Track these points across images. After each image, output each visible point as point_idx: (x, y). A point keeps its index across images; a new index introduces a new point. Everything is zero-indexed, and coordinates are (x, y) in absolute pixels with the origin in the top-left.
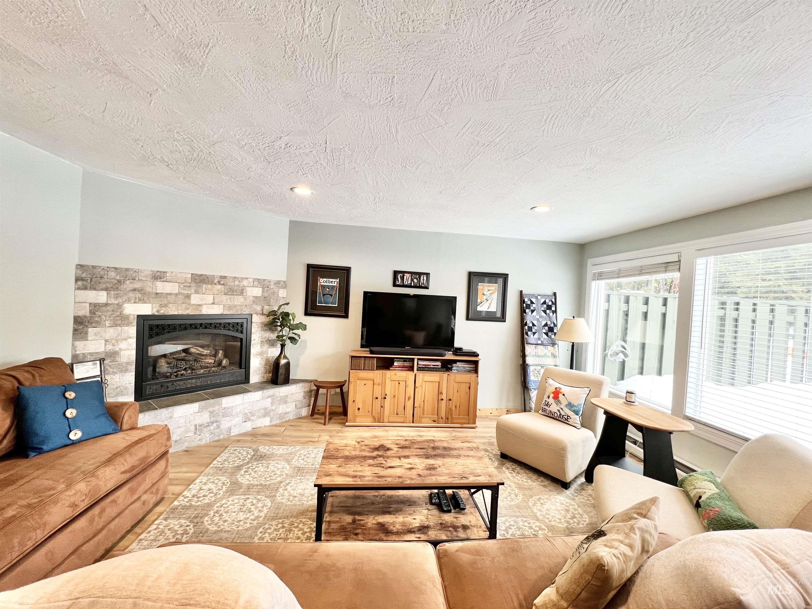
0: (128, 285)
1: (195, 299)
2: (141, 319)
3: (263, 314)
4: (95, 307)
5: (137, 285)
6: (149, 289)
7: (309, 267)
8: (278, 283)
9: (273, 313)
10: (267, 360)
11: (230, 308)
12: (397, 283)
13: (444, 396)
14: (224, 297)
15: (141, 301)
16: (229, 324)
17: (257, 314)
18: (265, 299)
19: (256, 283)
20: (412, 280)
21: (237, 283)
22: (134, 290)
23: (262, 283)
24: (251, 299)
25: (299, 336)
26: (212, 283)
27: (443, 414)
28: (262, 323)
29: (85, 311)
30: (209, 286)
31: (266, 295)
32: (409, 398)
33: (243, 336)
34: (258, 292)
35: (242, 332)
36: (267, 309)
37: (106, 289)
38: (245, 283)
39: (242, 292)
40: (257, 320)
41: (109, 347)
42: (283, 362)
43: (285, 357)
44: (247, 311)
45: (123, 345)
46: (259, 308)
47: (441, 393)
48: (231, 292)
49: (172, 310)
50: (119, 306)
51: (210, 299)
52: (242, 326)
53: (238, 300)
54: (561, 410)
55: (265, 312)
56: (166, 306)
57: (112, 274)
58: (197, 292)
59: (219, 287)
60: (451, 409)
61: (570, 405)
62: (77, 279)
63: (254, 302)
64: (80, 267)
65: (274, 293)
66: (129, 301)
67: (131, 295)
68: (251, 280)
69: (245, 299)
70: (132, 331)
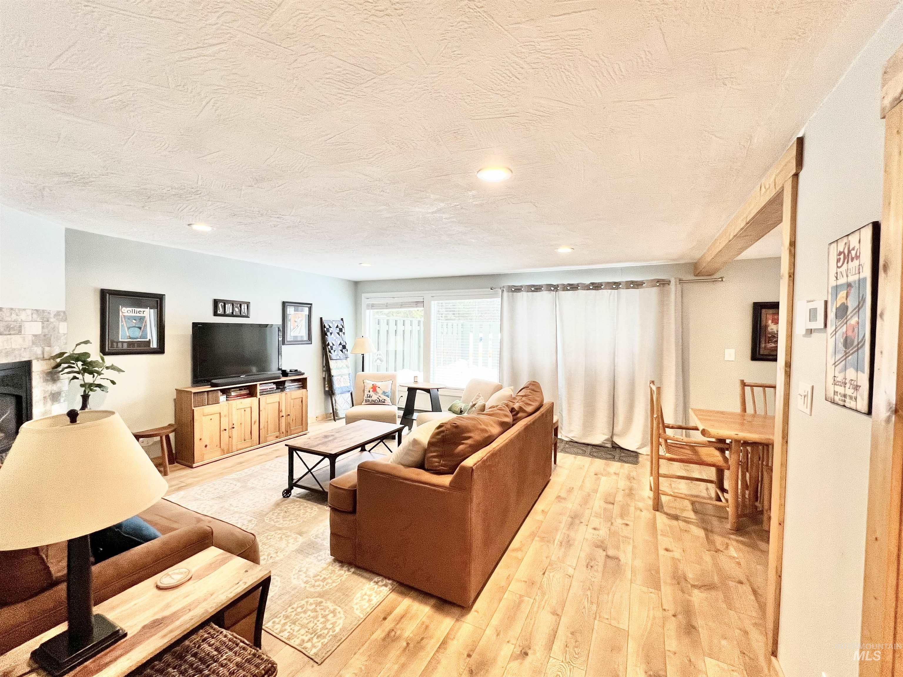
3: (43, 359)
7: (105, 293)
8: (58, 314)
11: (7, 353)
12: (219, 312)
13: (283, 413)
16: (7, 376)
17: (39, 359)
18: (45, 338)
19: (35, 316)
20: (233, 309)
21: (14, 317)
23: (41, 315)
24: (31, 338)
25: (112, 381)
27: (283, 429)
28: (43, 371)
31: (46, 331)
32: (255, 423)
33: (23, 393)
34: (37, 328)
35: (21, 387)
36: (48, 351)
38: (22, 316)
39: (18, 331)
40: (38, 368)
44: (27, 357)
46: (39, 351)
47: (281, 411)
48: (8, 330)
52: (22, 378)
53: (17, 342)
54: (379, 398)
55: (46, 356)
60: (289, 424)
61: (384, 393)
63: (33, 343)
65: (54, 329)
68: (28, 312)
69: (24, 339)
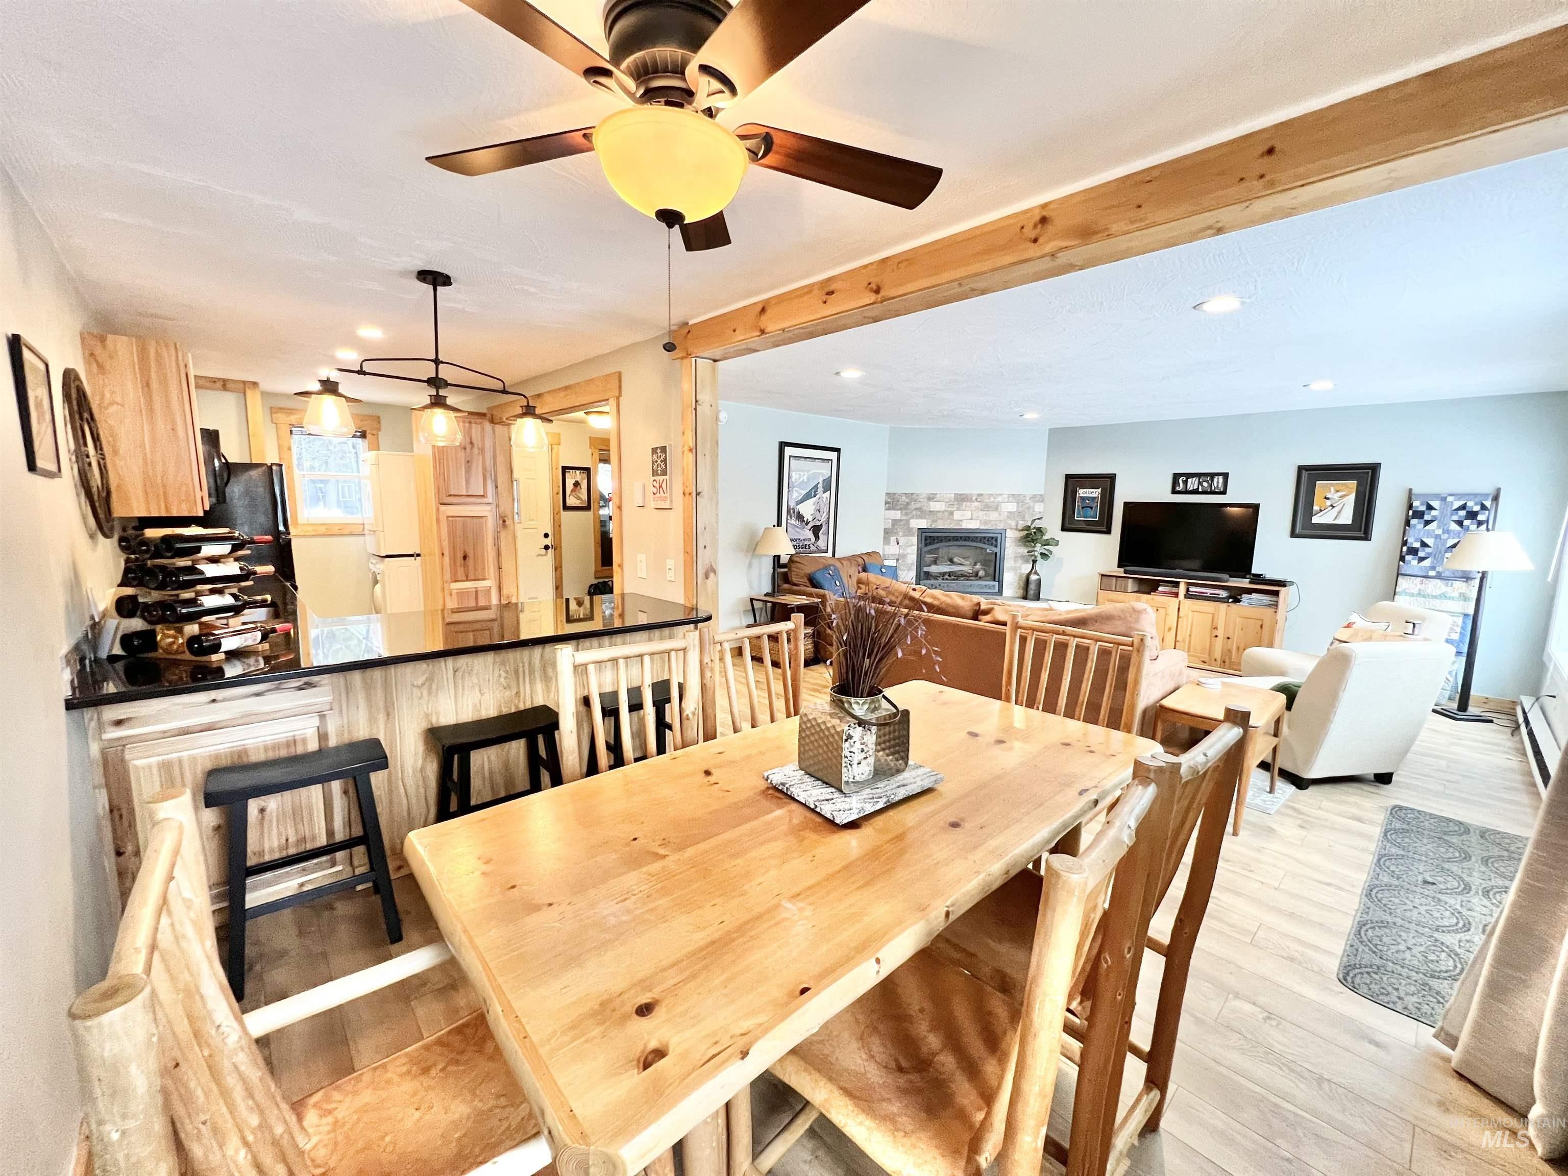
0: (913, 506)
1: (957, 515)
2: (921, 530)
3: (1017, 529)
4: (895, 522)
5: (918, 505)
6: (925, 508)
7: (1068, 477)
8: (1033, 497)
9: (1028, 528)
10: (1021, 575)
11: (986, 523)
12: (1177, 489)
13: (1220, 632)
14: (981, 513)
15: (920, 517)
16: (985, 538)
17: (1011, 529)
18: (1020, 514)
19: (1011, 499)
20: (1200, 483)
21: (992, 499)
22: (916, 509)
23: (1017, 498)
24: (1006, 514)
25: (1051, 552)
26: (971, 501)
27: (1218, 654)
28: (1016, 538)
29: (889, 526)
30: (968, 504)
31: (1021, 509)
32: (1170, 629)
33: (997, 550)
34: (1012, 507)
35: (996, 546)
36: (1022, 524)
37: (900, 509)
38: (1000, 499)
39: (996, 509)
40: (1012, 536)
41: (901, 551)
42: (1033, 577)
43: (1036, 573)
44: (1001, 526)
45: (909, 550)
46: (1013, 524)
47: (1216, 628)
48: (987, 508)
49: (941, 525)
50: (908, 521)
51: (968, 514)
52: (996, 540)
53: (994, 516)
55: (1020, 527)
56: (936, 521)
57: (904, 498)
58: (958, 509)
59: (976, 504)
60: (1230, 651)
62: (886, 503)
63: (1008, 517)
64: (887, 494)
65: (1029, 508)
66: (912, 518)
67: (914, 513)
68: (1005, 496)
69: (1000, 514)
70: (915, 540)
